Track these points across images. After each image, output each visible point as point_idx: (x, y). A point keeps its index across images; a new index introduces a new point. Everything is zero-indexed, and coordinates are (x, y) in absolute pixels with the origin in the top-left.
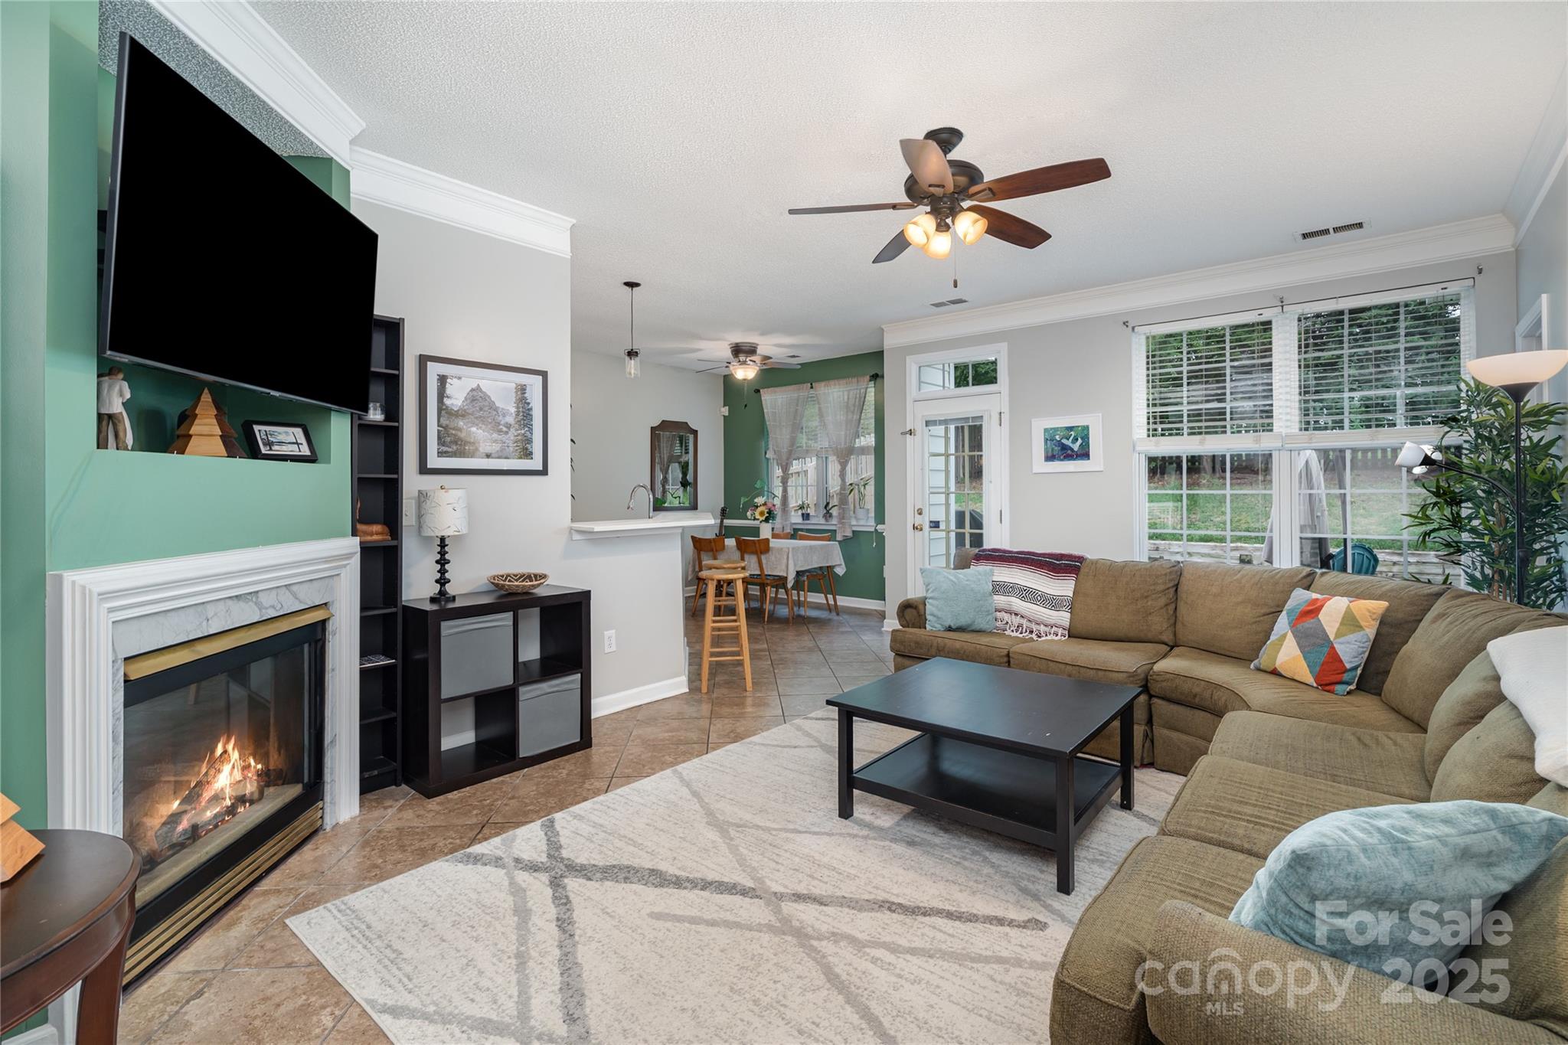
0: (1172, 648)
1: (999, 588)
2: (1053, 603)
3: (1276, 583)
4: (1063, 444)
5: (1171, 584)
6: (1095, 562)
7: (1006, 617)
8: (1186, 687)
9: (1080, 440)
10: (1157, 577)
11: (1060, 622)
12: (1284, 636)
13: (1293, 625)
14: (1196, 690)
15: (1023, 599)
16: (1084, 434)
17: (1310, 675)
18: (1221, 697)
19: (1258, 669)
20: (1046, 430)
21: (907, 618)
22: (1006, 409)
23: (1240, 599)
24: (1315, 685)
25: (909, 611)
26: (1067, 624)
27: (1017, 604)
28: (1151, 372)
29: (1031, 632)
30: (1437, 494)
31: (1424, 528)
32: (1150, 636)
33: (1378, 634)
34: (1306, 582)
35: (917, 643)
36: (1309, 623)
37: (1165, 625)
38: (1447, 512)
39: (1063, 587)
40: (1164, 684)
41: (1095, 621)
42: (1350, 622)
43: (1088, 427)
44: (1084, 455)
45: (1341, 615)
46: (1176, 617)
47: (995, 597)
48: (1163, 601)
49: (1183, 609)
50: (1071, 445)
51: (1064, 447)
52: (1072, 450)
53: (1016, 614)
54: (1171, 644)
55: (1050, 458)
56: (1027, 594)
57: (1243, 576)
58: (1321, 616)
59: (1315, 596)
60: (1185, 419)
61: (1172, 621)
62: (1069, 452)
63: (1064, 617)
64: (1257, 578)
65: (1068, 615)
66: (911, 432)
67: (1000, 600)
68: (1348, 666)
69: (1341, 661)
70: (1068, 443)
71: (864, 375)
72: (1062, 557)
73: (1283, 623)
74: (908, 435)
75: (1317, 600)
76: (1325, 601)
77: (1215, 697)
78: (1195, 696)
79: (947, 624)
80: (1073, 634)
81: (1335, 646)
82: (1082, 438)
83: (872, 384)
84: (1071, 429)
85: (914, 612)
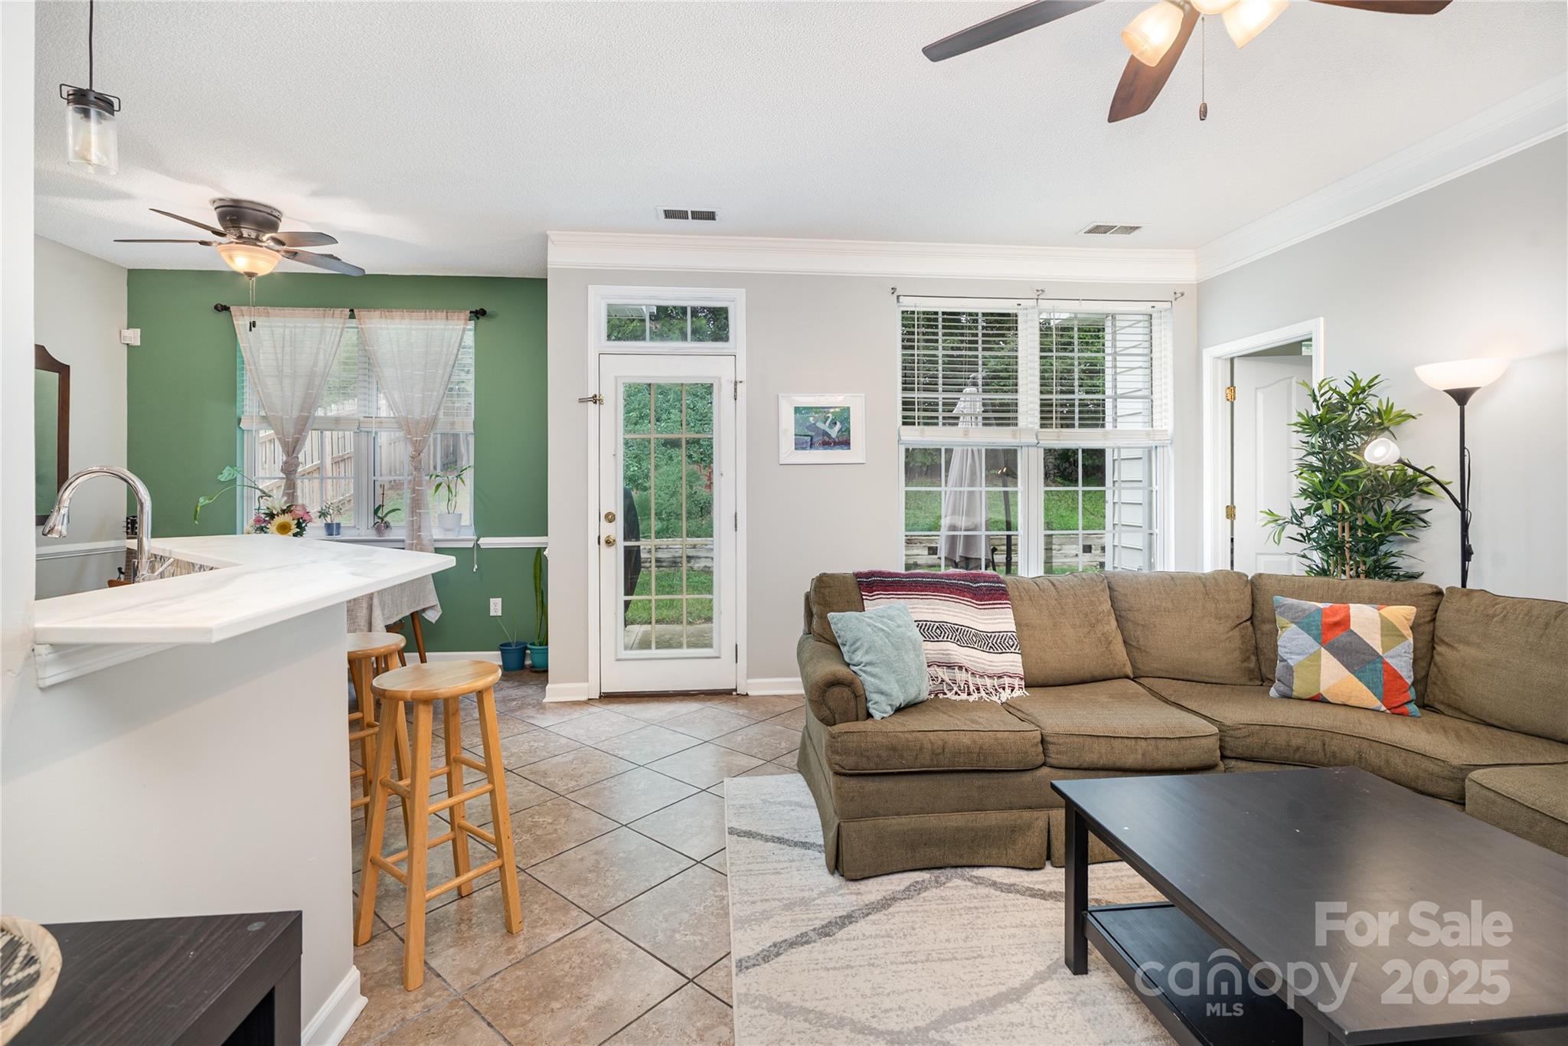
0: (1136, 681)
1: (932, 631)
2: (992, 643)
4: (818, 429)
5: (1111, 603)
7: (951, 674)
8: (1280, 739)
9: (838, 425)
11: (1011, 670)
14: (1296, 742)
15: (958, 642)
16: (843, 417)
17: (1375, 698)
20: (797, 410)
21: (831, 704)
22: (742, 378)
24: (1383, 708)
25: (836, 690)
26: (1021, 671)
27: (954, 652)
35: (894, 749)
36: (1343, 637)
39: (1000, 620)
40: (1248, 740)
41: (1057, 659)
42: (1390, 632)
43: (848, 408)
44: (844, 443)
45: (1378, 626)
50: (828, 430)
51: (820, 433)
52: (829, 436)
53: (960, 668)
55: (799, 446)
56: (963, 635)
58: (1353, 627)
59: (1334, 607)
60: (940, 408)
62: (826, 439)
63: (1012, 662)
65: (1018, 658)
66: (595, 399)
67: (929, 649)
70: (825, 428)
71: (461, 310)
74: (591, 404)
75: (1339, 611)
76: (1349, 610)
80: (1034, 684)
81: (1388, 660)
82: (841, 423)
83: (471, 325)
84: (827, 410)
85: (846, 692)
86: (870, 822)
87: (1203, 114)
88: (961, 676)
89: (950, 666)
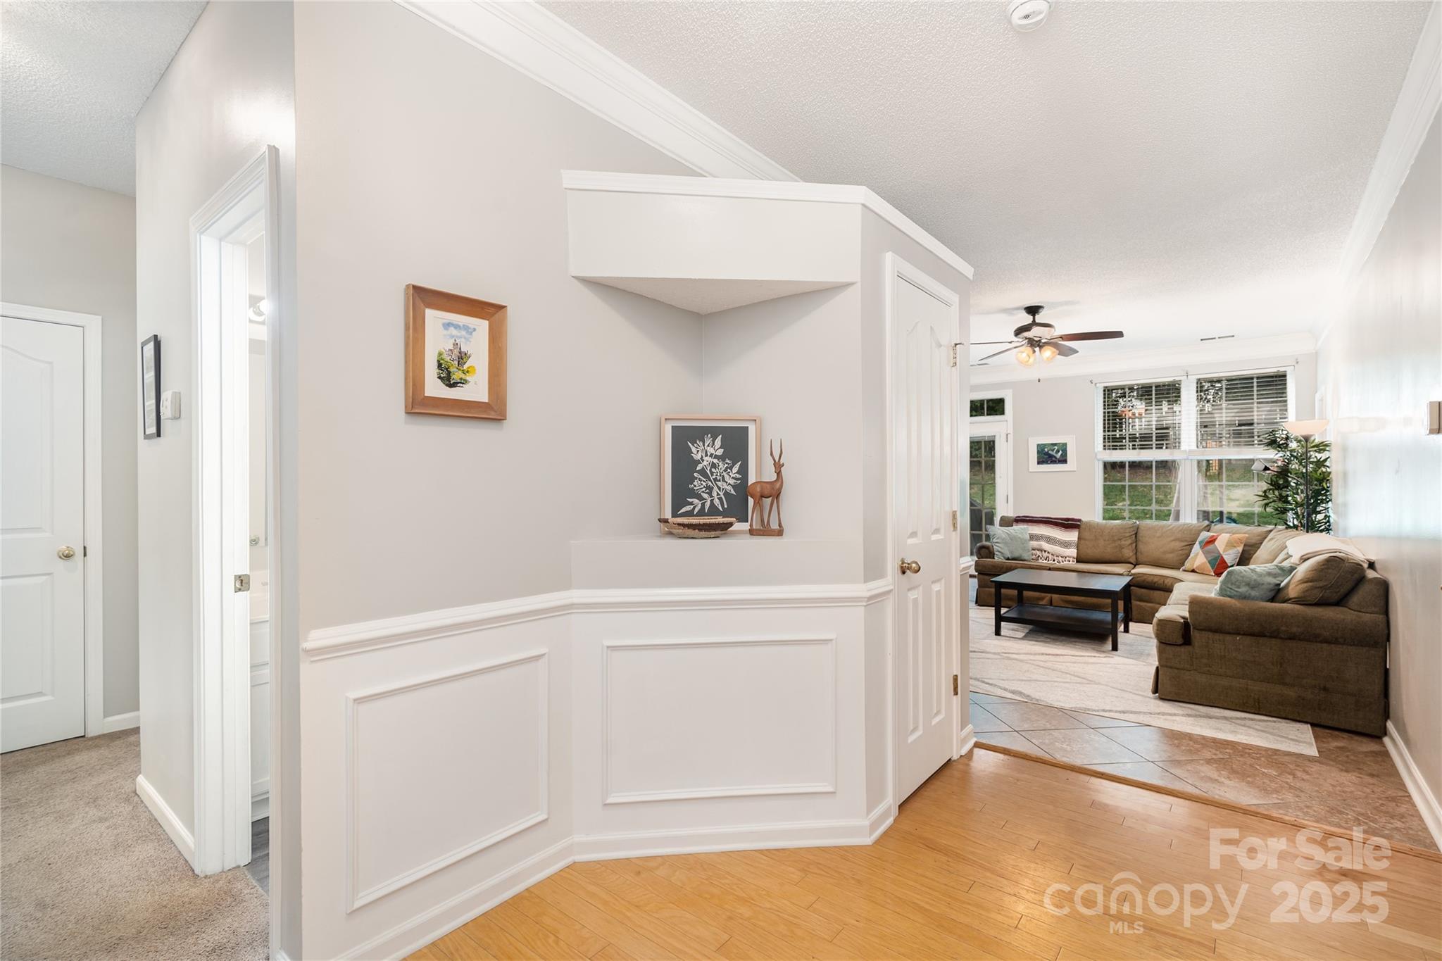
0: (1135, 566)
2: (1066, 545)
3: (1191, 530)
4: (1050, 454)
5: (1133, 533)
6: (1087, 523)
7: (1039, 553)
8: (1149, 579)
9: (1061, 452)
10: (1126, 529)
11: (1070, 555)
12: (1197, 554)
13: (1202, 548)
14: (1156, 580)
15: (1048, 542)
16: (1063, 448)
17: (1211, 570)
18: (1168, 582)
19: (1185, 571)
20: (1038, 445)
21: (983, 553)
22: (1011, 431)
23: (1172, 538)
25: (984, 550)
26: (1075, 555)
27: (1045, 545)
28: (1107, 410)
29: (1054, 561)
30: (1271, 484)
31: (1265, 501)
32: (1123, 559)
33: (1243, 550)
34: (1207, 528)
36: (1211, 547)
37: (1131, 554)
38: (1277, 493)
39: (1073, 536)
40: (1138, 579)
41: (1091, 552)
42: (1230, 545)
43: (1066, 443)
44: (1063, 460)
45: (1226, 541)
46: (1137, 550)
47: (1031, 542)
48: (1129, 542)
49: (1141, 546)
50: (1055, 454)
51: (1051, 456)
52: (1056, 458)
53: (1045, 551)
54: (1134, 563)
55: (1041, 462)
56: (1050, 540)
57: (1174, 527)
58: (1216, 543)
59: (1212, 534)
60: (1127, 440)
61: (1134, 552)
62: (1054, 459)
63: (1073, 552)
64: (1181, 528)
65: (1076, 551)
67: (1034, 544)
68: (1229, 565)
69: (1226, 563)
70: (1053, 453)
72: (1068, 520)
73: (1197, 547)
75: (1213, 536)
76: (1218, 536)
77: (1166, 582)
78: (1155, 583)
79: (1007, 557)
80: (1079, 560)
81: (1223, 555)
82: (1062, 451)
84: (1055, 444)
85: (987, 551)
86: (987, 589)
87: (1039, 381)
88: (1045, 555)
89: (1041, 550)
